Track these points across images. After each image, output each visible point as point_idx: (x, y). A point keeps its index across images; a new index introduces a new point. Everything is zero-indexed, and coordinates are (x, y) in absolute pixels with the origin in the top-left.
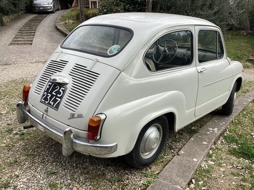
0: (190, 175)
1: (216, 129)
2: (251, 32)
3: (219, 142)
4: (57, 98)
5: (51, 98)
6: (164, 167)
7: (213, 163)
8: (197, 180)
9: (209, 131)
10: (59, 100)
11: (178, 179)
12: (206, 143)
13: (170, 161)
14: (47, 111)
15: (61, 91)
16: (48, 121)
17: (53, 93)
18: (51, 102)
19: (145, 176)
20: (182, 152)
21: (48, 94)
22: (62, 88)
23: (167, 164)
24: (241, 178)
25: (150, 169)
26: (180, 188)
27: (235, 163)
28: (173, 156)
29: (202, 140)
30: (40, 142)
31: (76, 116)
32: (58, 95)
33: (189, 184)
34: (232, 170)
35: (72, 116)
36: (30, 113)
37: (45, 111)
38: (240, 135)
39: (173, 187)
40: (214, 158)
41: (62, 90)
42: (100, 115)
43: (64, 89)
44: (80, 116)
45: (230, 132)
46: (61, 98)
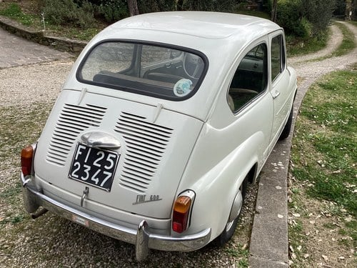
0: (286, 240)
1: (280, 164)
2: (257, 5)
3: (291, 181)
4: (105, 172)
5: (92, 173)
6: (250, 236)
7: (299, 216)
8: (295, 247)
9: (273, 167)
10: (110, 174)
11: (276, 250)
12: (281, 188)
13: (252, 224)
14: (87, 193)
15: (108, 159)
16: (93, 208)
17: (95, 164)
18: (93, 179)
19: (234, 256)
20: (259, 208)
21: (85, 166)
22: (110, 155)
23: (251, 231)
24: (337, 229)
25: (234, 242)
26: (284, 264)
27: (321, 209)
28: (253, 216)
29: (273, 184)
30: (55, 230)
31: (147, 198)
32: (106, 167)
33: (290, 255)
34: (323, 220)
35: (141, 199)
36: (43, 194)
37: (84, 193)
38: (308, 166)
39: (276, 265)
40: (296, 207)
41: (111, 158)
42: (186, 194)
43: (114, 156)
44: (155, 198)
45: (295, 163)
46: (112, 171)
